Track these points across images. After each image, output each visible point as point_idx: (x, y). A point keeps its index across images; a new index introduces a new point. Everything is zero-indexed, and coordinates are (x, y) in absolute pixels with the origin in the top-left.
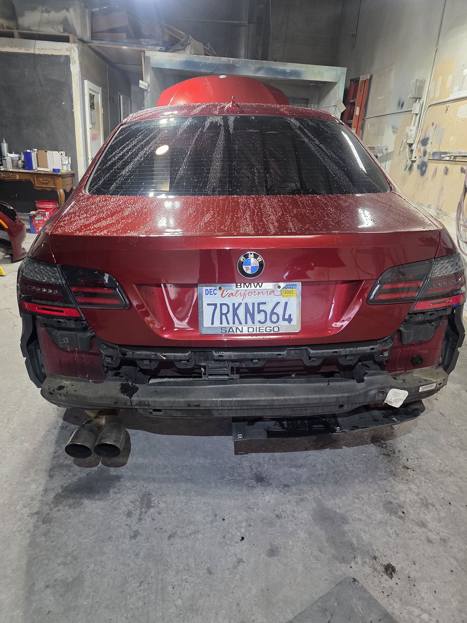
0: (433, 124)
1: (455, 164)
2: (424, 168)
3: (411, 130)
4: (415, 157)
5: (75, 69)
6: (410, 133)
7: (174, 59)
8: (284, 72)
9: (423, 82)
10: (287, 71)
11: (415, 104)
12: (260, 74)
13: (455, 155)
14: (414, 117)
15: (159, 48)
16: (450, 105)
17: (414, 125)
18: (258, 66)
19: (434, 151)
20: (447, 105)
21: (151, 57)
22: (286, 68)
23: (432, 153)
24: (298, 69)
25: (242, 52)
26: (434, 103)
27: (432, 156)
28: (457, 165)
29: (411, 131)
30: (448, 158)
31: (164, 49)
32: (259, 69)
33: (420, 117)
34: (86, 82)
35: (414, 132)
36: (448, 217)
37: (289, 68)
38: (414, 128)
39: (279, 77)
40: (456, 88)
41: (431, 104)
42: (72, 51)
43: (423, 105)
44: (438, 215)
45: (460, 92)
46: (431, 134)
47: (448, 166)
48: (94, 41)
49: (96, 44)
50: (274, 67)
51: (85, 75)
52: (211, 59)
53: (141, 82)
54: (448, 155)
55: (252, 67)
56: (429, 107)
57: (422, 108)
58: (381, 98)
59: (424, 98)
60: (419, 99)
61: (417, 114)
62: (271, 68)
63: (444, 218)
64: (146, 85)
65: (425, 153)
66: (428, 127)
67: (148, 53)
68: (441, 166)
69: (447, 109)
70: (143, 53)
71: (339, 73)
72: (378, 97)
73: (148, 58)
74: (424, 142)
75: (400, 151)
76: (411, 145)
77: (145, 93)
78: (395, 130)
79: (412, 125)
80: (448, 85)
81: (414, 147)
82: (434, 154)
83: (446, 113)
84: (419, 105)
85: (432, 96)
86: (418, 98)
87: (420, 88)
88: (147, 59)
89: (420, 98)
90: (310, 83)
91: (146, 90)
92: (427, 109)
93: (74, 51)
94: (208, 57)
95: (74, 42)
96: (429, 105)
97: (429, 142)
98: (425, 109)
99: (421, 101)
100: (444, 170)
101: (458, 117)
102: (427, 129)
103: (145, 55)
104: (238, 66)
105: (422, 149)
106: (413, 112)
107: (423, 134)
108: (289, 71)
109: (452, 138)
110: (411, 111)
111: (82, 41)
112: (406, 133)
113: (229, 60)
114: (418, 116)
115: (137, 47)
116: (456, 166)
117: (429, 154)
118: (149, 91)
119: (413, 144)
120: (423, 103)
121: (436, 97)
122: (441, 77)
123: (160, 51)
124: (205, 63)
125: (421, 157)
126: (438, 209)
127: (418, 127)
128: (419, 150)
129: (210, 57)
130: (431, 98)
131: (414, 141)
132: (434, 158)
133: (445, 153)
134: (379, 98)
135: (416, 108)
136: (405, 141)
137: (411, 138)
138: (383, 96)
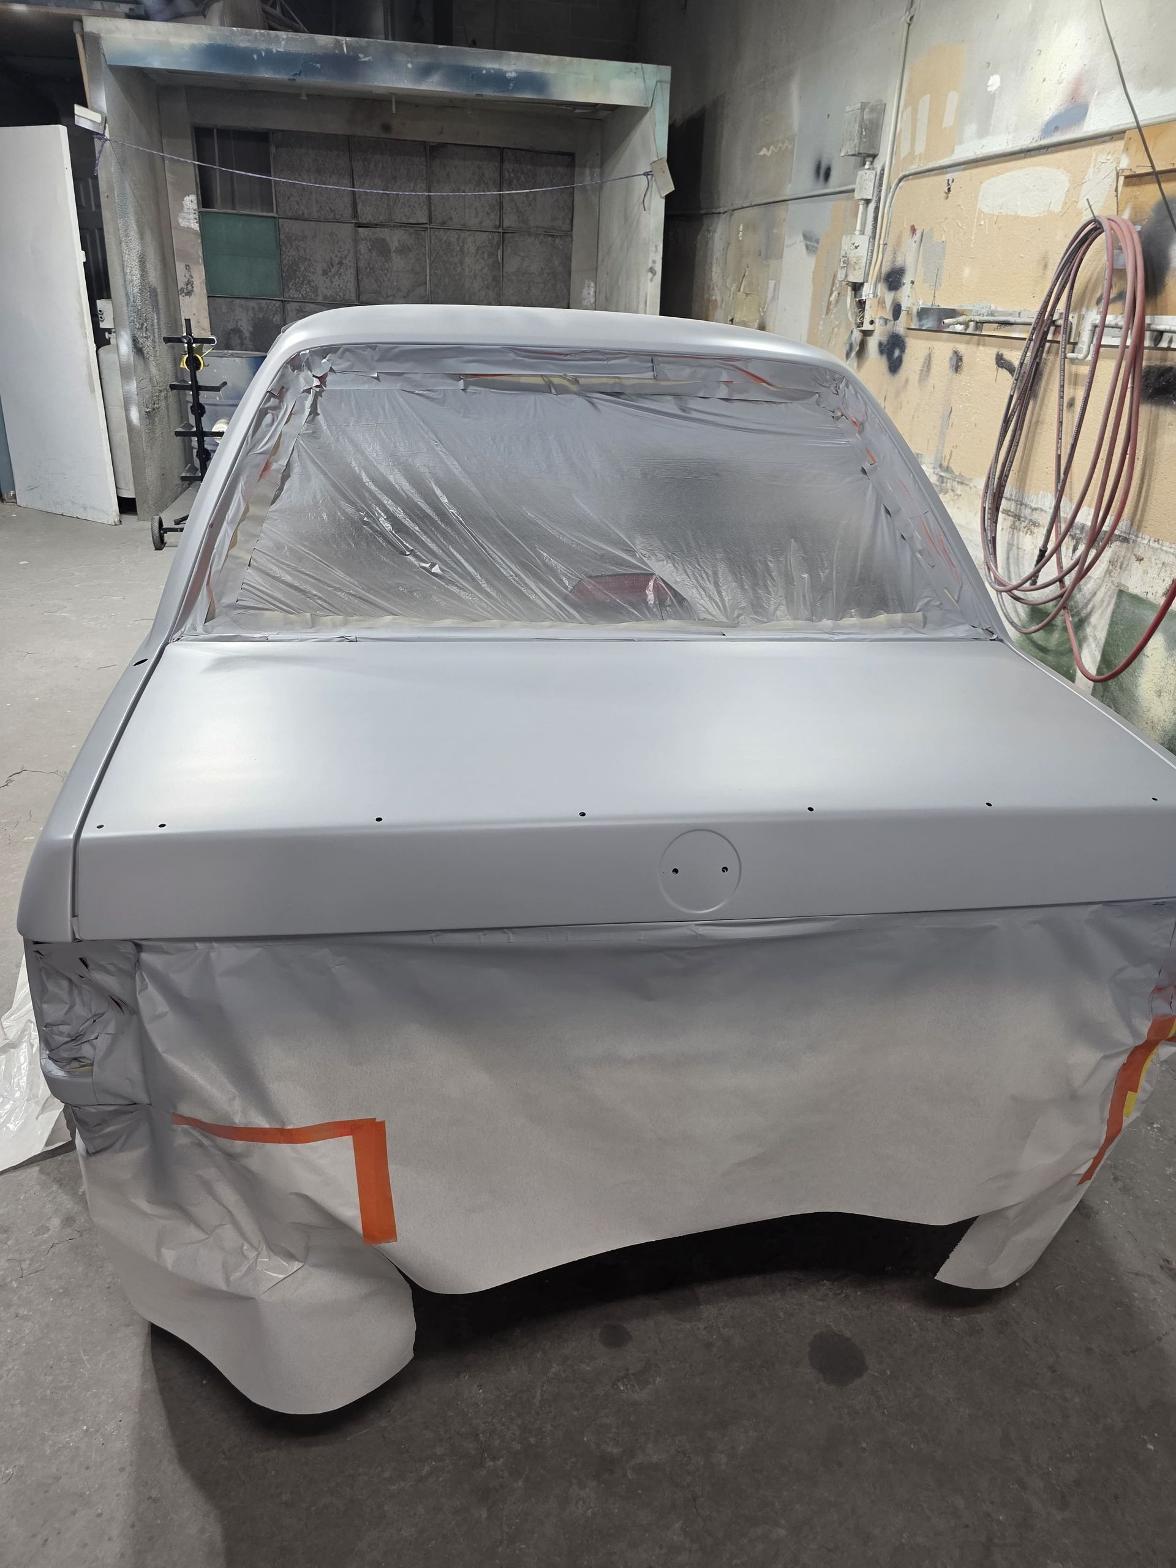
0: (913, 230)
1: (978, 344)
2: (897, 353)
3: (856, 244)
4: (872, 322)
6: (853, 254)
7: (173, 40)
8: (498, 79)
9: (879, 110)
10: (508, 75)
11: (860, 173)
12: (433, 85)
13: (978, 318)
14: (861, 207)
16: (959, 177)
17: (862, 233)
18: (423, 60)
19: (922, 304)
20: (949, 176)
21: (102, 35)
22: (505, 68)
23: (915, 311)
24: (536, 70)
25: (378, 19)
26: (913, 171)
27: (915, 319)
28: (984, 345)
29: (856, 247)
30: (959, 328)
32: (426, 71)
33: (877, 208)
35: (863, 251)
36: (967, 488)
37: (513, 67)
38: (863, 241)
39: (489, 93)
40: (971, 129)
41: (907, 173)
43: (882, 175)
44: (942, 482)
45: (984, 141)
46: (909, 257)
47: (962, 348)
50: (471, 63)
52: (284, 41)
54: (961, 319)
55: (408, 62)
56: (900, 180)
57: (881, 185)
58: (769, 154)
59: (884, 156)
60: (871, 159)
61: (868, 202)
62: (463, 67)
63: (959, 492)
65: (897, 310)
66: (900, 237)
67: (92, 24)
68: (942, 349)
69: (949, 190)
71: (651, 83)
72: (760, 149)
74: (893, 279)
75: (829, 303)
76: (857, 287)
77: (97, 143)
78: (811, 242)
79: (857, 233)
80: (949, 120)
81: (867, 292)
82: (923, 313)
83: (947, 198)
84: (873, 177)
85: (904, 149)
86: (869, 156)
87: (871, 130)
88: (94, 41)
89: (874, 156)
90: (575, 109)
91: (98, 134)
92: (893, 186)
94: (277, 36)
96: (901, 175)
97: (907, 279)
98: (889, 187)
99: (878, 165)
100: (951, 359)
101: (981, 212)
102: (898, 244)
103: (83, 29)
104: (367, 59)
105: (889, 298)
106: (857, 195)
107: (888, 257)
108: (513, 75)
109: (967, 272)
110: (853, 191)
112: (843, 253)
113: (338, 45)
114: (872, 206)
116: (981, 348)
117: (909, 313)
118: (107, 135)
119: (862, 284)
120: (883, 170)
121: (917, 153)
122: (927, 98)
123: (129, 16)
124: (269, 52)
125: (886, 321)
126: (941, 466)
127: (874, 238)
128: (881, 303)
129: (283, 35)
130: (903, 155)
131: (867, 275)
132: (922, 325)
133: (952, 313)
134: (762, 153)
135: (865, 183)
136: (841, 275)
137: (857, 267)
138: (772, 147)
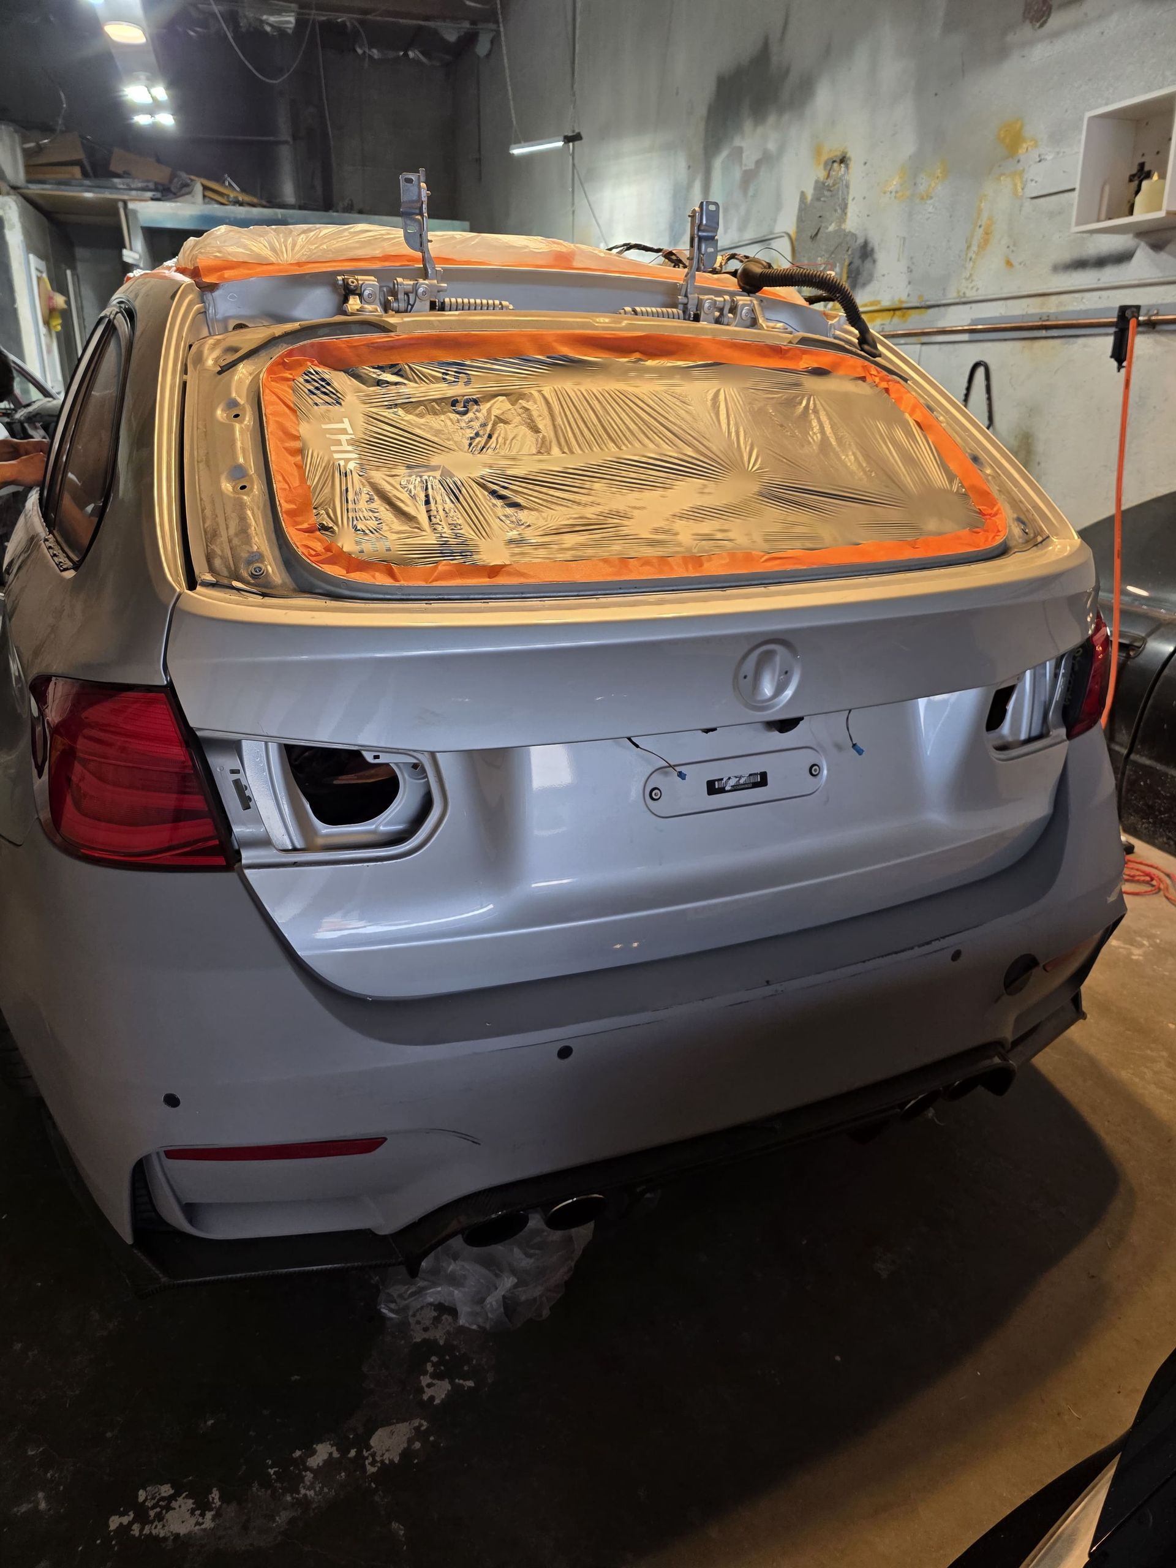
5: (15, 238)
15: (150, 194)
31: (158, 195)
34: (31, 256)
42: (7, 208)
48: (30, 186)
49: (35, 189)
51: (31, 247)
53: (125, 252)
64: (137, 256)
70: (121, 205)
73: (135, 212)
93: (10, 207)
95: (8, 194)
111: (14, 188)
115: (111, 193)
